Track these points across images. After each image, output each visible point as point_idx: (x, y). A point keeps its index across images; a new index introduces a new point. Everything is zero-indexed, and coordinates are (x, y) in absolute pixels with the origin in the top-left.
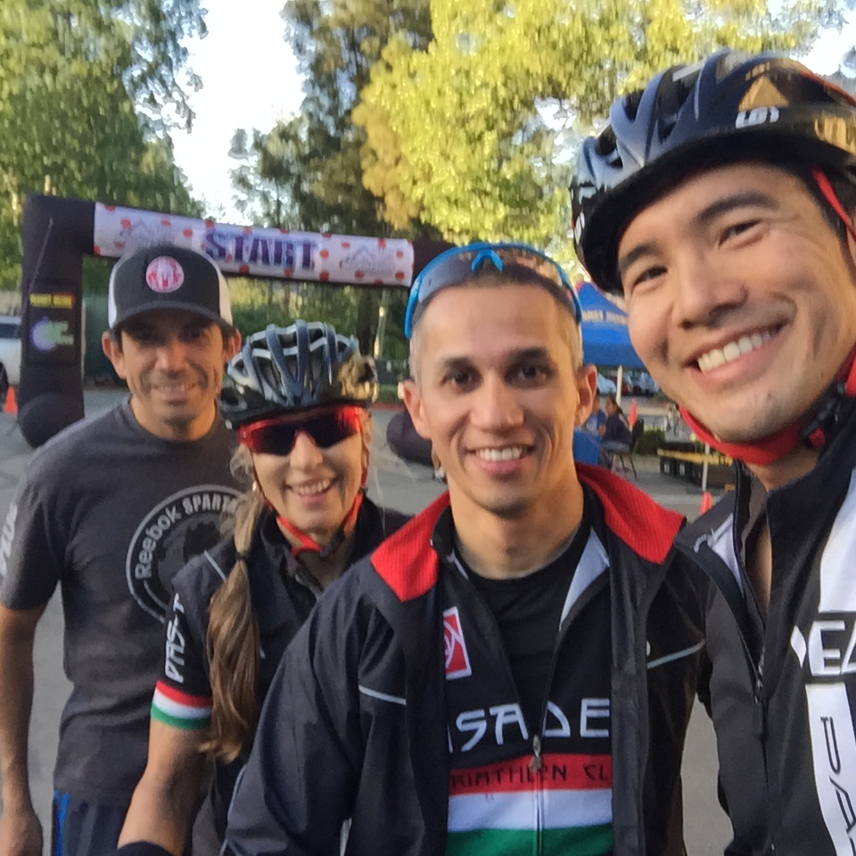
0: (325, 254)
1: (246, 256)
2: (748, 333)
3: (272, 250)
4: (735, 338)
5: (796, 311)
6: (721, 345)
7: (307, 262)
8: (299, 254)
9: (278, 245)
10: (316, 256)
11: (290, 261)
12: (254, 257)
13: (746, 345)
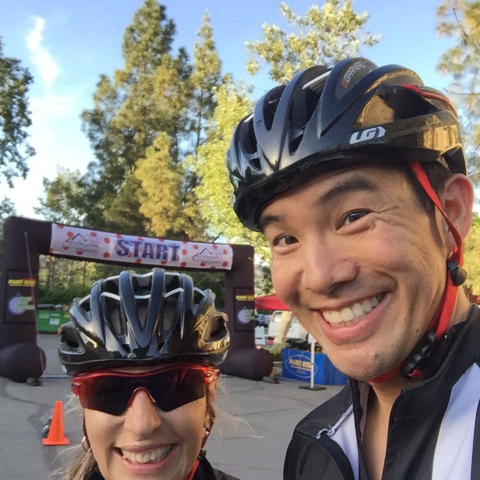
0: (185, 252)
1: (140, 254)
2: (360, 301)
3: (155, 250)
4: (350, 305)
5: (396, 284)
6: (339, 309)
7: (175, 258)
8: (170, 252)
9: (159, 246)
10: (179, 253)
11: (165, 257)
12: (144, 255)
13: (358, 310)
